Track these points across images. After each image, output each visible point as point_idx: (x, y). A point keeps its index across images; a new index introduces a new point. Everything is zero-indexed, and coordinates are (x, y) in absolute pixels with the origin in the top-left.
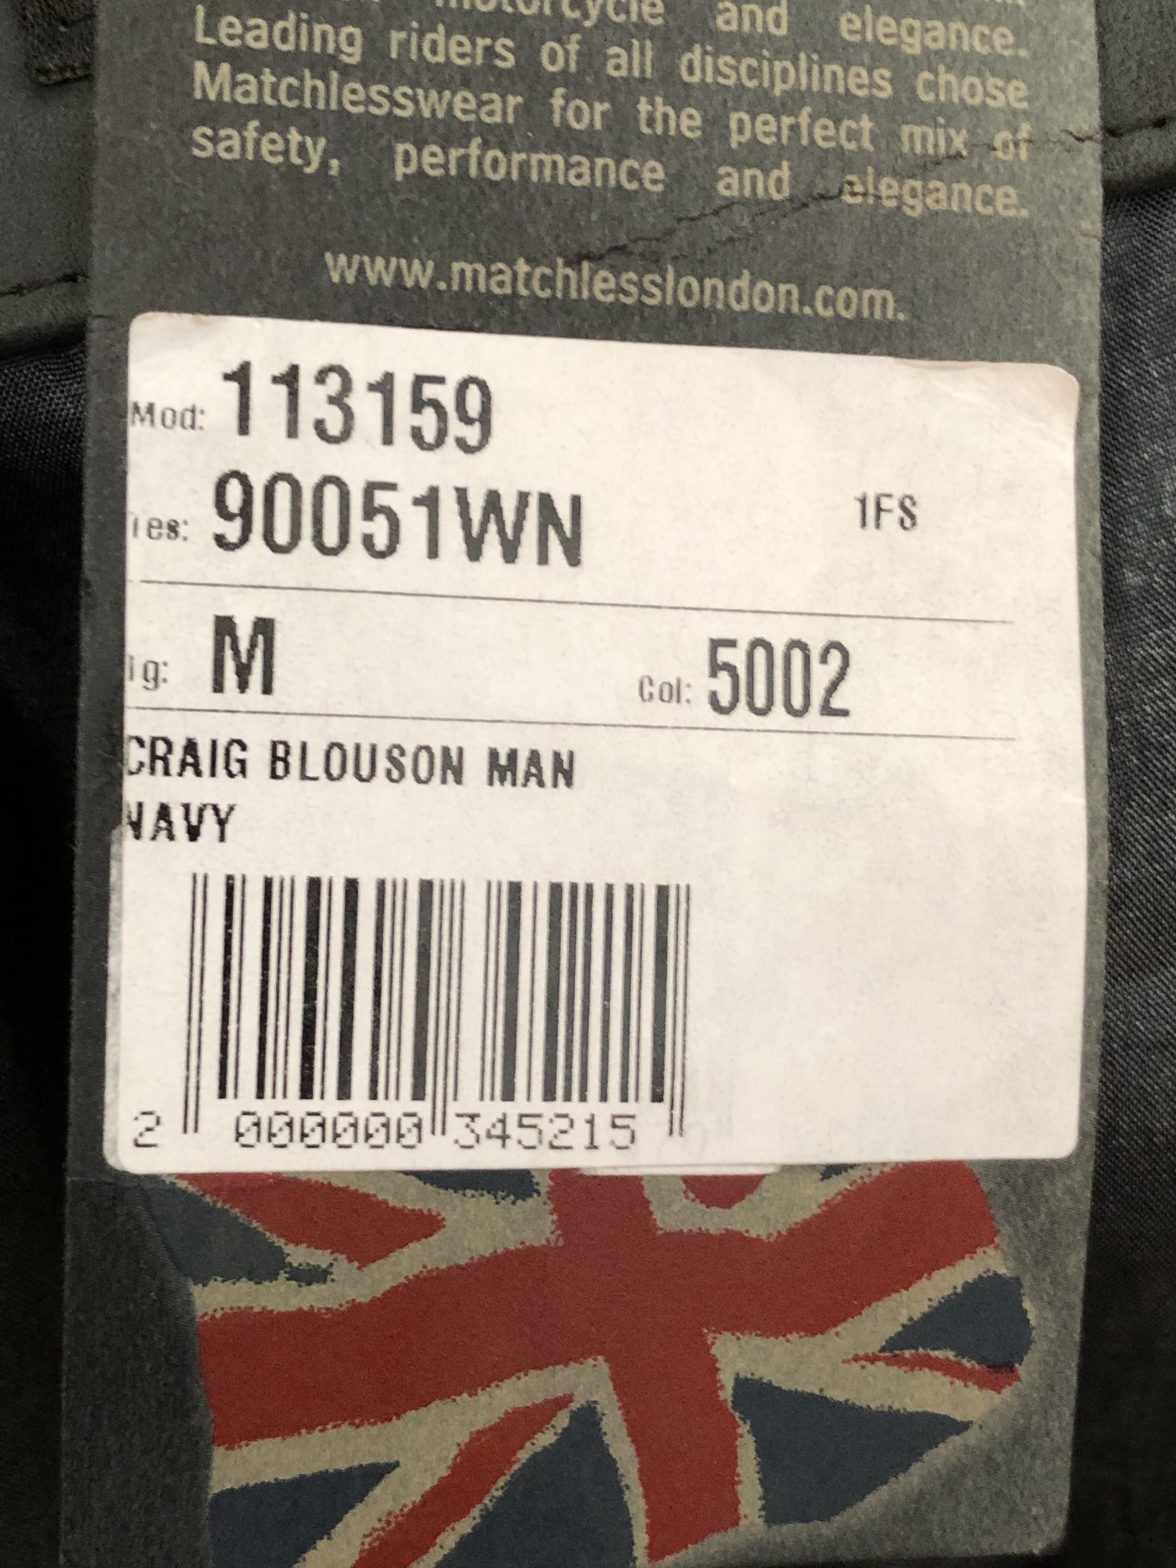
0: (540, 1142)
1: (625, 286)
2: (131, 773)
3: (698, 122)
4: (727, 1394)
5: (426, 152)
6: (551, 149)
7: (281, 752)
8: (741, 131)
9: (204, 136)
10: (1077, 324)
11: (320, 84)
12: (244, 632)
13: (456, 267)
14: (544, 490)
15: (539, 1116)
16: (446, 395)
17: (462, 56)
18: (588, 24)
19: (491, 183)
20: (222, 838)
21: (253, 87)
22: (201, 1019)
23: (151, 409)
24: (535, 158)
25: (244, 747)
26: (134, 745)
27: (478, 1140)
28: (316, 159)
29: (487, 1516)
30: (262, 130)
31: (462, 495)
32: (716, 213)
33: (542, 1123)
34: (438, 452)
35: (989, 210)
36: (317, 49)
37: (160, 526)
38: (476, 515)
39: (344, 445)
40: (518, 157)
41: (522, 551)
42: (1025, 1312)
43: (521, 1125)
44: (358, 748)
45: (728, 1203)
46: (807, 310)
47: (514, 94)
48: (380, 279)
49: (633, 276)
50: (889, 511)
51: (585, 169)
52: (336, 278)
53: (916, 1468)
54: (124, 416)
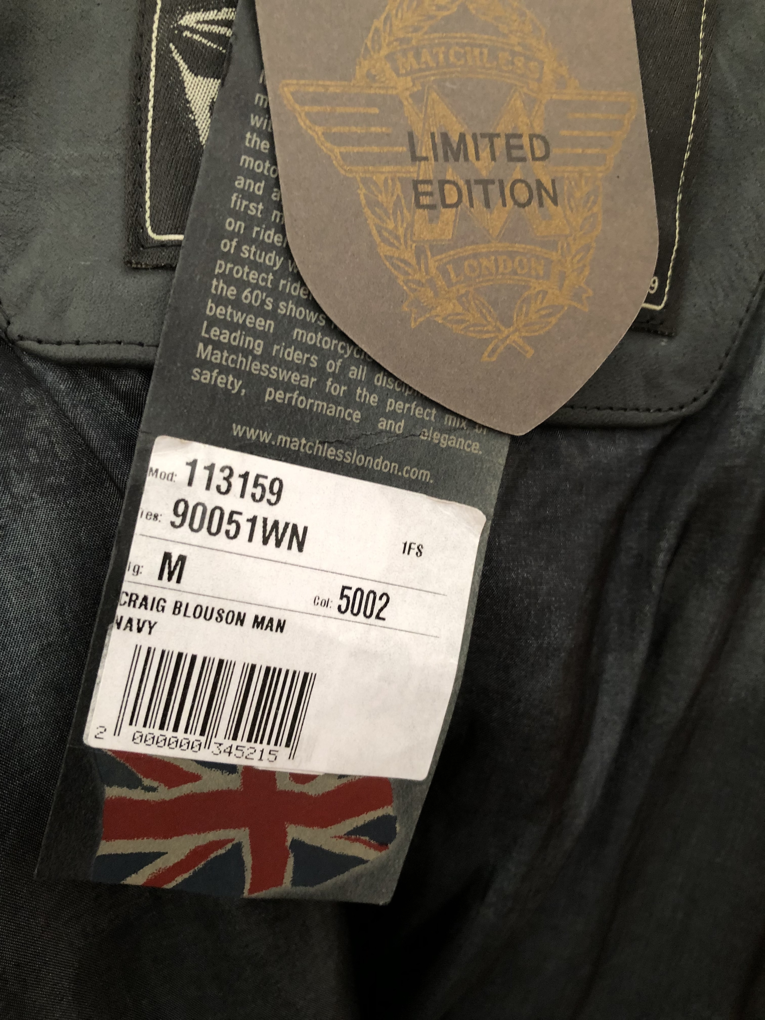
0: (243, 756)
1: (339, 454)
2: (121, 605)
3: (376, 400)
4: (288, 844)
5: (278, 393)
6: (323, 400)
7: (178, 605)
8: (390, 406)
9: (197, 372)
10: (490, 494)
11: (244, 360)
12: (174, 559)
13: (280, 437)
14: (295, 523)
15: (244, 747)
16: (267, 483)
17: (298, 359)
18: (346, 356)
19: (299, 409)
20: (150, 633)
21: (219, 356)
22: (128, 697)
23: (157, 471)
24: (316, 403)
25: (165, 601)
26: (124, 595)
27: (220, 752)
28: (237, 388)
29: (195, 873)
30: (219, 373)
31: (265, 520)
32: (376, 434)
33: (245, 750)
34: (260, 503)
35: (469, 450)
36: (246, 346)
37: (151, 515)
38: (269, 528)
39: (226, 496)
40: (310, 401)
41: (283, 544)
42: (396, 828)
43: (237, 749)
44: (207, 608)
45: (303, 783)
46: (400, 474)
47: (314, 378)
48: (251, 437)
49: (342, 451)
50: (414, 549)
51: (333, 410)
52: (235, 434)
53: (346, 873)
54: (146, 472)
